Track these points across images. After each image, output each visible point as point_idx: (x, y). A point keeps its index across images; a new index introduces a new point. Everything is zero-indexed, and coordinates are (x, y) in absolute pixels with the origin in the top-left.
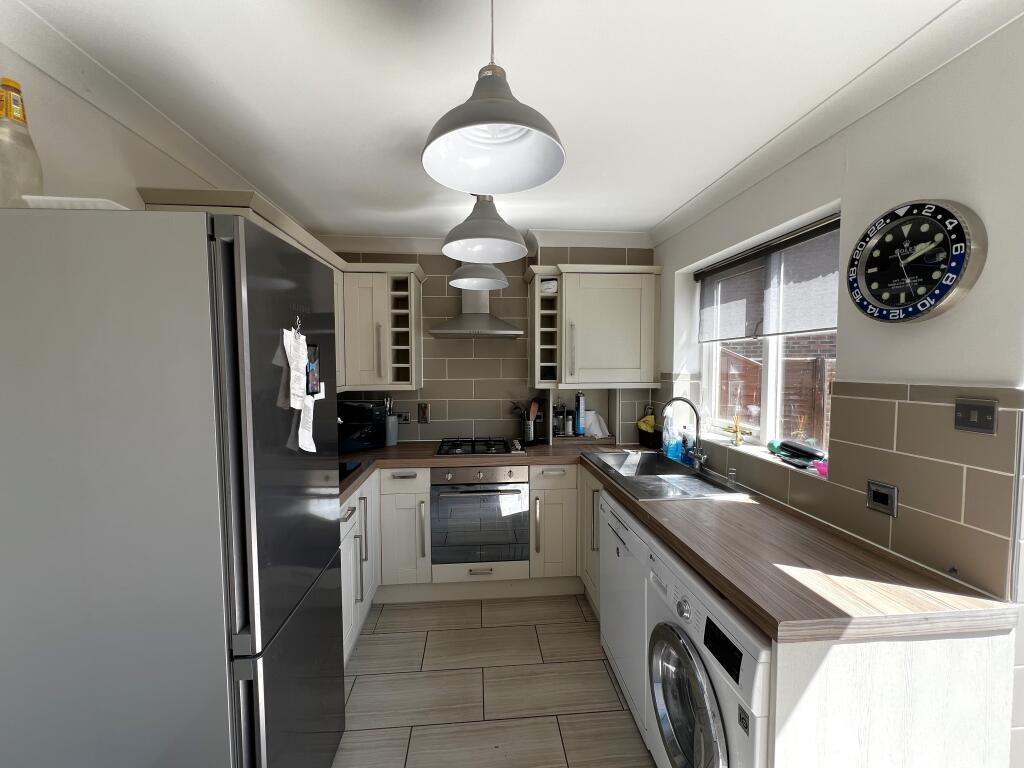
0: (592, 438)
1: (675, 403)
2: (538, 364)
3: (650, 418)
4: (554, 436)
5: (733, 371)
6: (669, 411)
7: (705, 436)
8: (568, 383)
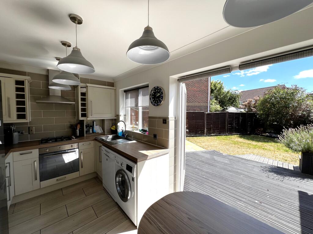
0: (98, 133)
1: (120, 122)
2: (80, 113)
3: (114, 126)
4: (86, 134)
5: (133, 114)
6: (119, 124)
7: (127, 129)
8: (90, 118)
